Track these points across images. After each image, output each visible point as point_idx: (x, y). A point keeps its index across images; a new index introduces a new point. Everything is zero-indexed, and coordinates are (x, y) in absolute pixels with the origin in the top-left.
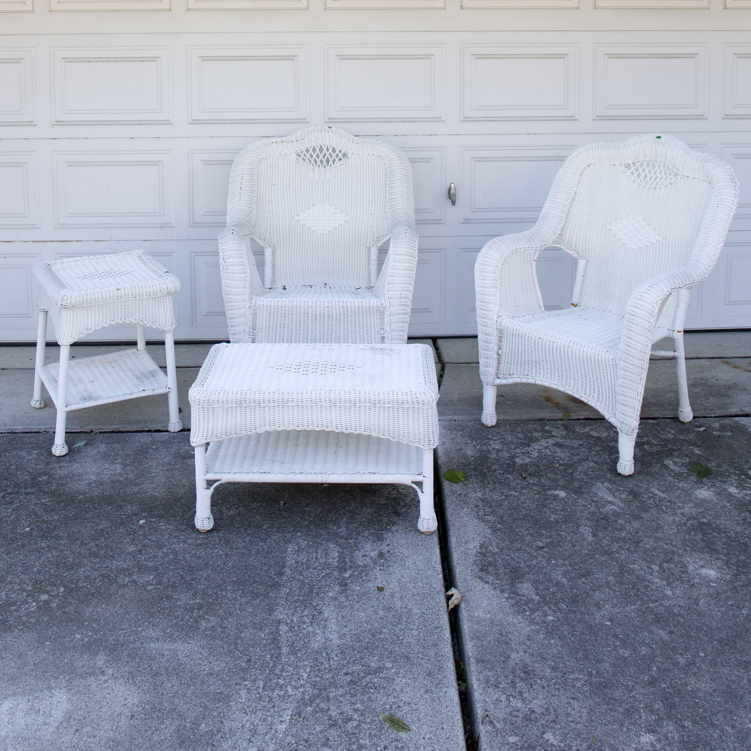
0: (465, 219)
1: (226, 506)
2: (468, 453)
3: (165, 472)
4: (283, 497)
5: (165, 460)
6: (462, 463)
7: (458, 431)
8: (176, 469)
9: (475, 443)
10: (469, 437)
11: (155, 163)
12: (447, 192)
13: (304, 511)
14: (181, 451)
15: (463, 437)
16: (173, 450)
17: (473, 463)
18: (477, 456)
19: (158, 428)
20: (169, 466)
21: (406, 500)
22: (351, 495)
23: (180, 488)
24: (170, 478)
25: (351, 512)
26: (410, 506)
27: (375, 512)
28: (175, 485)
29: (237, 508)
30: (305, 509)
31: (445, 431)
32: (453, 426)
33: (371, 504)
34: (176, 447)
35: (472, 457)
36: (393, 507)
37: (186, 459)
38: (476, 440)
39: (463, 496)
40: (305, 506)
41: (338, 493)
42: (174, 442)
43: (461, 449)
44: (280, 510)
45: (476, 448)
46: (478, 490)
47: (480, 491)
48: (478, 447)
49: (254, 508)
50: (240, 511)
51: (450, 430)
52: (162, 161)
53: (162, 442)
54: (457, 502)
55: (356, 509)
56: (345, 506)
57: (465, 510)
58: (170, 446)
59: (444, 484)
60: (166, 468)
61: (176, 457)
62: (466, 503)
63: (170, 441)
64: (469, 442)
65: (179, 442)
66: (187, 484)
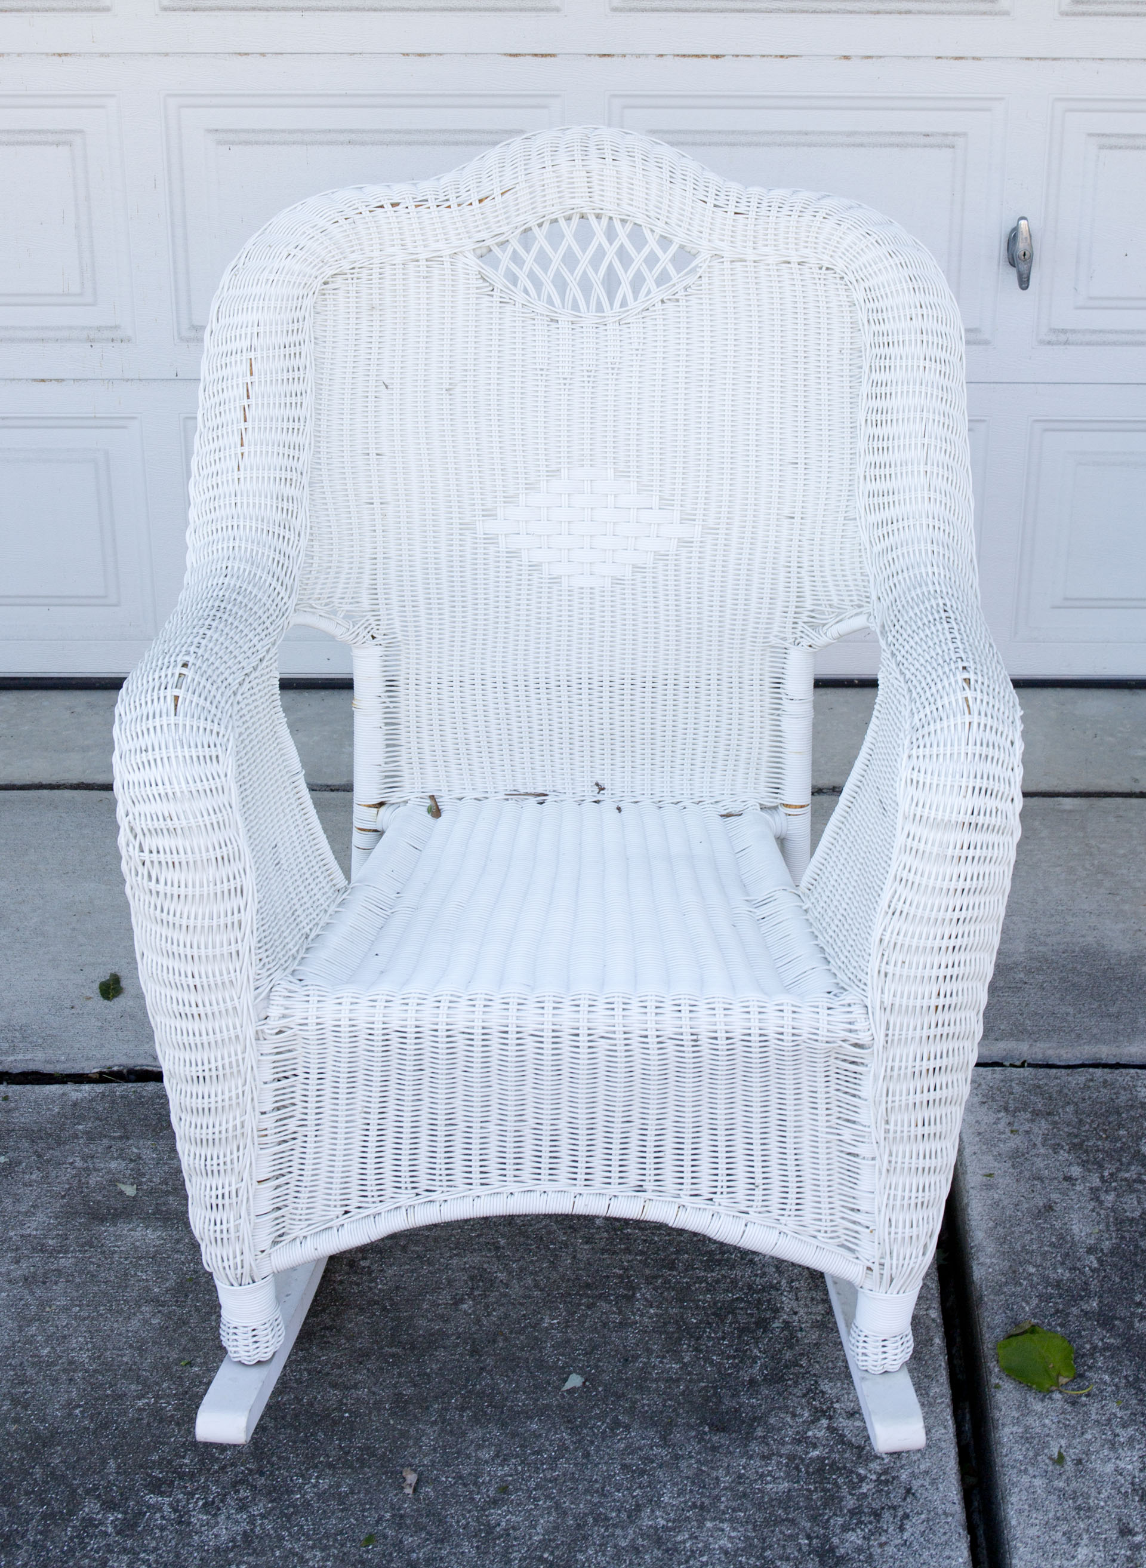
0: (1055, 331)
1: (205, 1489)
2: (1076, 1229)
3: (18, 1290)
4: (418, 1440)
5: (32, 1228)
6: (1058, 1284)
7: (1036, 1113)
8: (59, 1272)
9: (1096, 1182)
10: (1074, 1147)
11: (62, 138)
12: (1004, 246)
13: (490, 1529)
14: (92, 1182)
15: (1056, 1148)
16: (64, 1176)
17: (1094, 1285)
18: (1106, 1245)
19: (32, 1067)
20: (37, 1258)
21: (862, 1479)
22: (665, 1441)
23: (55, 1381)
24: (32, 1320)
25: (659, 1542)
26: (877, 1515)
27: (749, 1549)
28: (39, 1364)
29: (242, 1507)
30: (495, 1514)
31: (991, 1118)
32: (1017, 1089)
33: (736, 1496)
34: (79, 1163)
35: (1090, 1250)
36: (814, 1519)
37: (102, 1220)
38: (1101, 1166)
39: (1069, 1466)
40: (495, 1503)
41: (616, 1423)
42: (76, 1137)
43: (1049, 1208)
44: (399, 1521)
45: (1101, 1203)
46: (1124, 1435)
47: (1131, 1440)
48: (1110, 1198)
49: (307, 1504)
50: (252, 1520)
51: (1006, 1109)
52: (81, 132)
53: (33, 1135)
54: (1052, 1505)
55: (679, 1523)
56: (638, 1508)
57: (1082, 1552)
58: (57, 1153)
59: (1000, 1397)
60: (25, 1268)
61: (68, 1214)
62: (1085, 1510)
63: (62, 1128)
64: (1076, 1171)
65: (91, 1137)
66: (85, 1356)
